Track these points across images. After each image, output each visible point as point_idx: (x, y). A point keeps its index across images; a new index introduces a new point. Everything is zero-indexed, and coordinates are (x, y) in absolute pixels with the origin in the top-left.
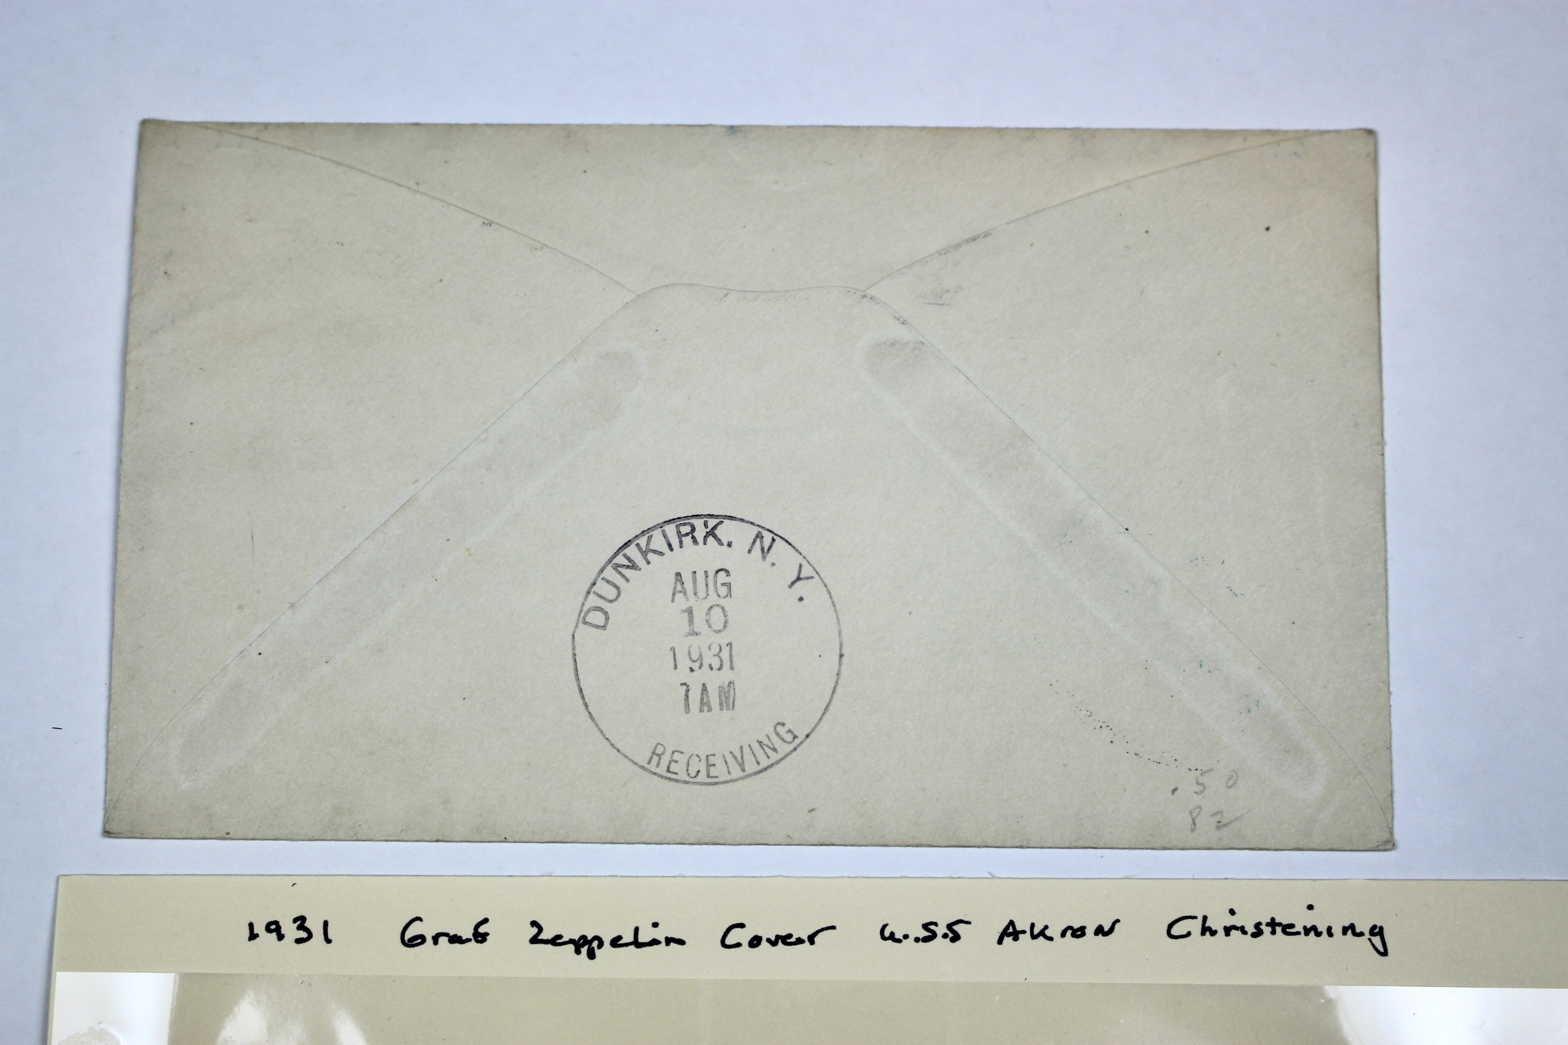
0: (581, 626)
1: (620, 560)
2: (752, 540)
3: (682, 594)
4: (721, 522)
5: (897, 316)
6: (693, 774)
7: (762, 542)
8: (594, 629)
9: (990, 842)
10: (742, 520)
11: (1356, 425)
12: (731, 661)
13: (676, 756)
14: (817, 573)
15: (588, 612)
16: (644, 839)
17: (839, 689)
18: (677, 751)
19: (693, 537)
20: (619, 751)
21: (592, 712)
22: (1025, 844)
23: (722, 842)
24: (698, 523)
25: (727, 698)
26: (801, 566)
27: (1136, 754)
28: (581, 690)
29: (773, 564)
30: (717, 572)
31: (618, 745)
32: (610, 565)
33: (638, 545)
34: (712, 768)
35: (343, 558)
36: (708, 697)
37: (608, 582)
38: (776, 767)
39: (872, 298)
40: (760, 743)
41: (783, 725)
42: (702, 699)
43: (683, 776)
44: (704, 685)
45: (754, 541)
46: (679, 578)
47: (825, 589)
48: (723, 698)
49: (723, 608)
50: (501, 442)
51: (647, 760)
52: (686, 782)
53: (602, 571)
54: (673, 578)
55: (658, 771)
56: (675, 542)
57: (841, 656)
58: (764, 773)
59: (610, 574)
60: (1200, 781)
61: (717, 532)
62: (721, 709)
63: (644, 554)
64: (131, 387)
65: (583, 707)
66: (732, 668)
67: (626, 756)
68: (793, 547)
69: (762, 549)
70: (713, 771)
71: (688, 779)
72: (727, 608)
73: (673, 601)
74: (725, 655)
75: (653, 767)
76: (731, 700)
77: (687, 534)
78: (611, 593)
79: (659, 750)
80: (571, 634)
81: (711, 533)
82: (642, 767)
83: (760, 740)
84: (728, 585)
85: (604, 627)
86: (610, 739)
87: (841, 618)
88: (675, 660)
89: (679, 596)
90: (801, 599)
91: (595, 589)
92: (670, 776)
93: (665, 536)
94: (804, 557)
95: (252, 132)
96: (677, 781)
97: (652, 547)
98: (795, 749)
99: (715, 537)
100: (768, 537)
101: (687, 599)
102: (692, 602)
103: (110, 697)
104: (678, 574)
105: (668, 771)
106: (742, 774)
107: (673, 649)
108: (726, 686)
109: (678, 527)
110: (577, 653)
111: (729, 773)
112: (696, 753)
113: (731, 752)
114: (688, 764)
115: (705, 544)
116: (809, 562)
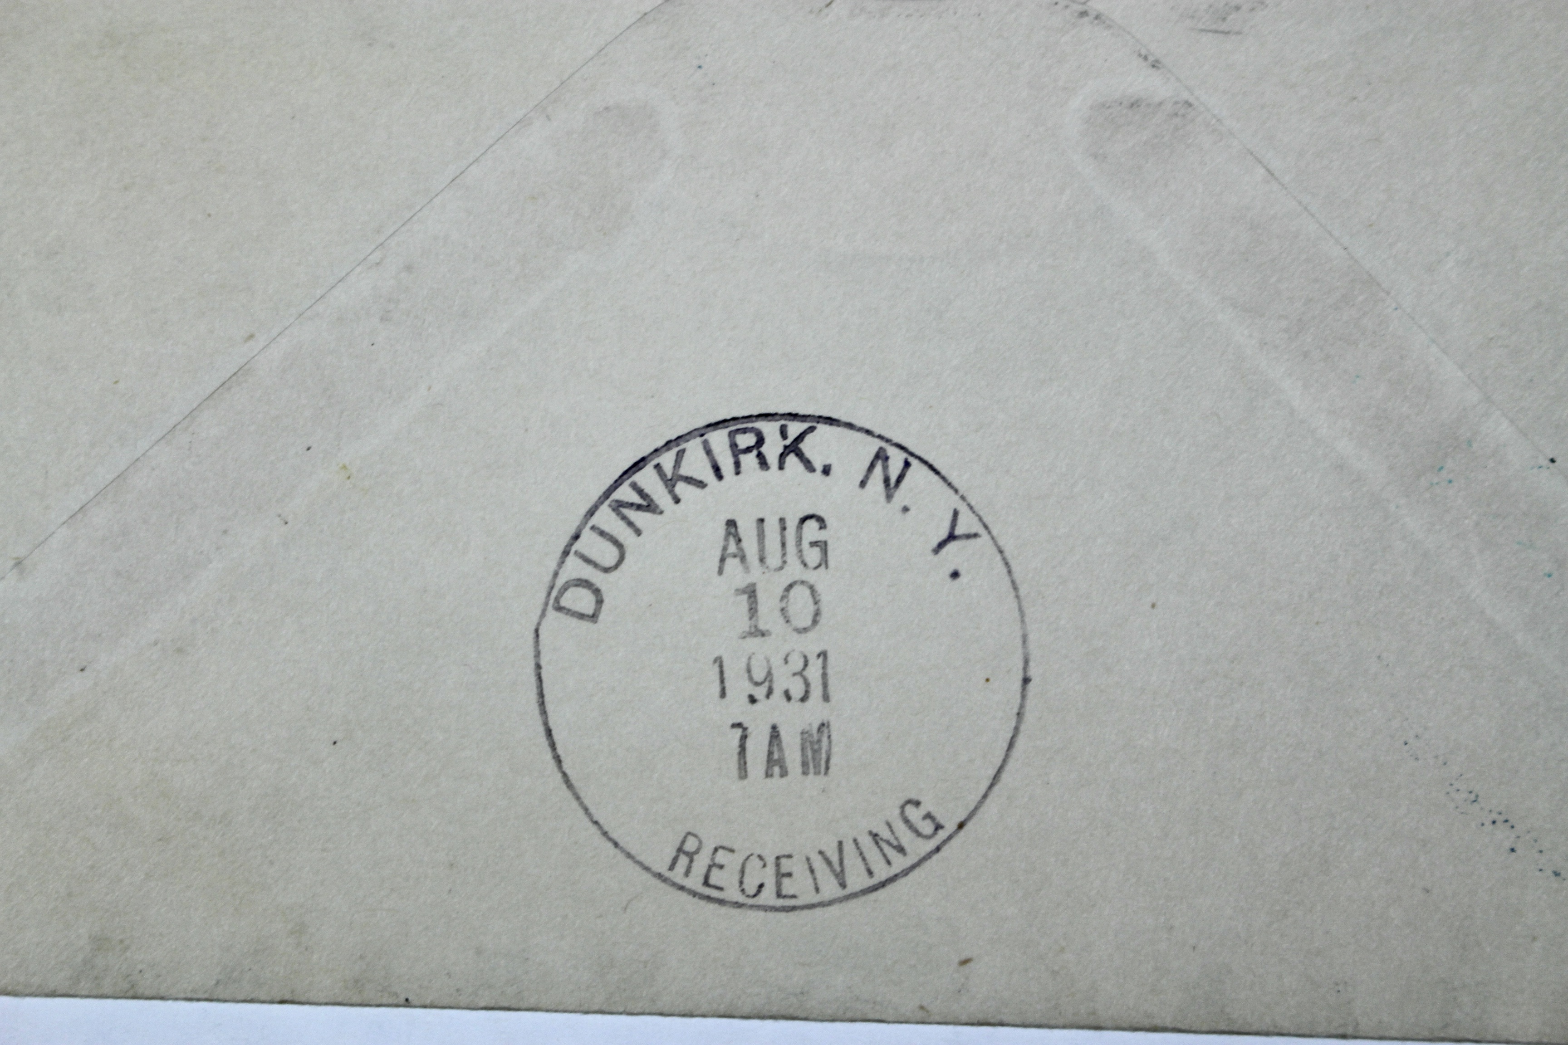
0: (552, 613)
1: (625, 493)
2: (867, 464)
3: (737, 561)
4: (812, 429)
5: (1143, 52)
6: (751, 890)
7: (885, 468)
8: (574, 622)
9: (1287, 1025)
10: (850, 426)
12: (825, 685)
13: (722, 857)
14: (986, 527)
15: (566, 587)
16: (659, 1006)
17: (1020, 742)
18: (723, 848)
19: (760, 455)
20: (616, 844)
21: (569, 772)
22: (1350, 1031)
23: (802, 1015)
24: (770, 429)
25: (816, 752)
26: (956, 514)
27: (1557, 874)
28: (549, 732)
29: (906, 509)
30: (804, 520)
31: (614, 835)
32: (607, 502)
33: (658, 467)
34: (786, 881)
35: (110, 477)
36: (781, 750)
37: (602, 533)
38: (902, 881)
39: (1097, 17)
40: (875, 836)
41: (917, 804)
42: (770, 753)
43: (733, 894)
44: (774, 728)
45: (872, 466)
46: (733, 530)
47: (998, 557)
48: (809, 754)
49: (812, 588)
50: (409, 268)
51: (668, 861)
52: (738, 905)
53: (591, 513)
54: (721, 530)
55: (688, 883)
56: (726, 463)
57: (1026, 681)
58: (881, 894)
59: (606, 518)
61: (805, 446)
62: (805, 773)
63: (670, 483)
65: (552, 763)
66: (826, 698)
67: (629, 856)
68: (944, 478)
69: (887, 480)
70: (788, 886)
71: (741, 899)
72: (819, 588)
73: (720, 571)
74: (814, 673)
75: (677, 875)
76: (824, 756)
77: (748, 450)
78: (607, 554)
79: (691, 845)
80: (533, 628)
81: (793, 448)
82: (659, 876)
83: (875, 831)
84: (822, 546)
85: (593, 617)
86: (601, 822)
87: (1028, 611)
88: (722, 681)
89: (732, 564)
90: (955, 575)
91: (578, 546)
92: (709, 892)
93: (709, 452)
94: (963, 498)
96: (721, 902)
97: (684, 471)
98: (938, 849)
99: (800, 455)
100: (896, 459)
101: (747, 569)
102: (756, 574)
104: (731, 524)
105: (706, 883)
106: (840, 893)
107: (719, 661)
108: (815, 731)
109: (732, 435)
110: (543, 663)
111: (817, 890)
112: (758, 852)
113: (821, 853)
114: (742, 872)
115: (781, 467)
116: (971, 508)
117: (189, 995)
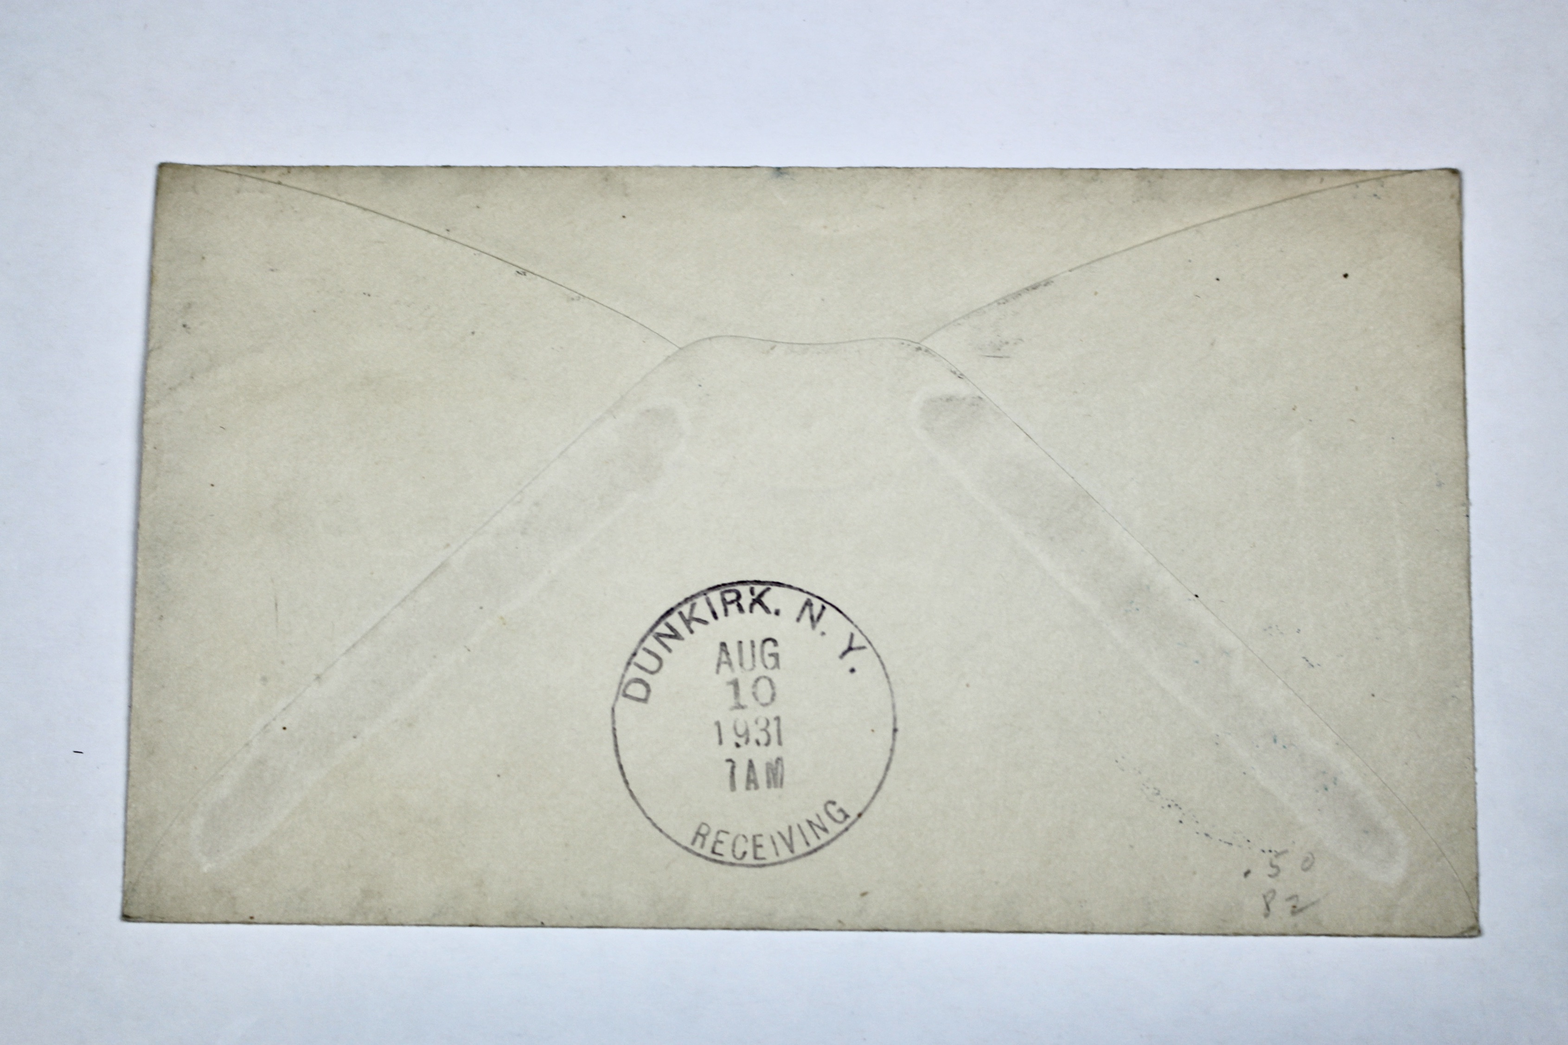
0: (622, 699)
1: (662, 629)
2: (800, 608)
3: (727, 666)
4: (768, 589)
5: (954, 369)
6: (739, 855)
7: (811, 610)
8: (634, 703)
9: (1052, 927)
10: (790, 587)
11: (1440, 485)
12: (779, 736)
13: (722, 837)
14: (870, 642)
15: (629, 683)
16: (688, 924)
17: (893, 766)
18: (723, 831)
19: (739, 606)
20: (661, 831)
21: (633, 790)
22: (1089, 929)
23: (769, 927)
24: (744, 590)
25: (775, 775)
26: (852, 636)
27: (1207, 835)
28: (621, 767)
29: (823, 634)
30: (765, 641)
31: (660, 825)
32: (652, 634)
33: (681, 613)
34: (759, 850)
35: (369, 627)
36: (754, 774)
37: (649, 652)
38: (827, 849)
39: (926, 351)
40: (810, 823)
41: (834, 803)
42: (748, 776)
43: (729, 858)
44: (751, 762)
45: (803, 609)
46: (724, 648)
47: (877, 659)
48: (771, 775)
49: (770, 681)
50: (536, 504)
51: (691, 839)
52: (732, 864)
53: (643, 640)
54: (717, 648)
55: (703, 852)
56: (719, 610)
57: (895, 730)
58: (815, 856)
59: (651, 643)
60: (1275, 863)
61: (765, 599)
62: (769, 787)
63: (687, 622)
64: (149, 447)
65: (623, 785)
66: (780, 743)
67: (668, 837)
68: (845, 615)
69: (812, 618)
70: (760, 853)
71: (733, 860)
72: (774, 680)
73: (718, 672)
74: (772, 729)
75: (696, 848)
76: (779, 777)
77: (732, 602)
78: (652, 664)
79: (704, 830)
80: (610, 707)
81: (758, 601)
82: (686, 848)
83: (810, 819)
84: (775, 656)
85: (645, 700)
86: (652, 817)
87: (895, 689)
88: (720, 734)
89: (724, 668)
90: (853, 670)
91: (636, 659)
92: (715, 857)
93: (709, 604)
94: (856, 626)
95: (274, 176)
96: (722, 863)
97: (696, 615)
98: (847, 829)
99: (762, 604)
100: (817, 605)
101: (733, 670)
102: (738, 673)
103: (128, 774)
104: (723, 644)
105: (713, 852)
106: (791, 855)
107: (718, 724)
108: (774, 763)
109: (722, 594)
110: (617, 727)
111: (777, 854)
112: (742, 833)
113: (779, 833)
114: (734, 845)
115: (751, 611)
116: (861, 631)
117: (418, 923)
